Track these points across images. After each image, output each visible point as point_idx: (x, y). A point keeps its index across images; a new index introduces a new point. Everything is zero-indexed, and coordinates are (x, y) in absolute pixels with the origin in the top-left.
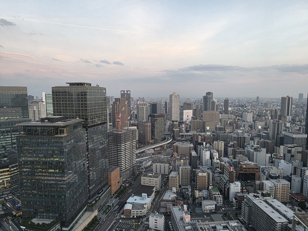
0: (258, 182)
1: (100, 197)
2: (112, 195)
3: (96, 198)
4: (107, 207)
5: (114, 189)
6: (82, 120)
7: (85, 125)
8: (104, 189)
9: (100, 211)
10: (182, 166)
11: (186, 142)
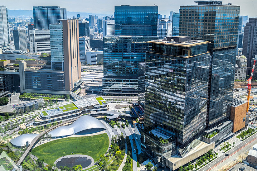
1: (219, 130)
2: (234, 133)
3: (214, 130)
4: (227, 145)
5: (237, 127)
6: (208, 42)
7: (210, 48)
8: (225, 124)
9: (217, 146)
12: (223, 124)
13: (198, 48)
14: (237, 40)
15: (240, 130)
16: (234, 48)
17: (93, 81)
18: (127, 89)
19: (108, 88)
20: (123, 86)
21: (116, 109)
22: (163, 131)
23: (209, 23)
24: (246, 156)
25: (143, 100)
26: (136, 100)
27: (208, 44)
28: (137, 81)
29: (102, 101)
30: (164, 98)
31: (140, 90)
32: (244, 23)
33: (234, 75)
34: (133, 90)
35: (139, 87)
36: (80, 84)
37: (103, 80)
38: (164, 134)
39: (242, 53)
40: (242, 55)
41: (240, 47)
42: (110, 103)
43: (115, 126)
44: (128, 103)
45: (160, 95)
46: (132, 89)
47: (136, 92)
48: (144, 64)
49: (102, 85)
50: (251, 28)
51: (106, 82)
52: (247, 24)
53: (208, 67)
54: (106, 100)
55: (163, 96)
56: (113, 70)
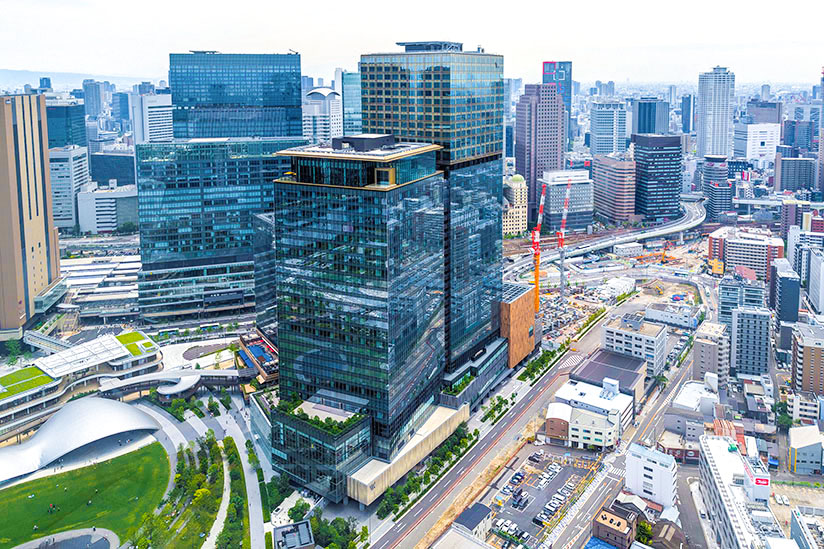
1: (477, 369)
2: (512, 369)
3: (466, 371)
4: (497, 402)
5: (517, 352)
6: (436, 146)
7: (442, 161)
8: (490, 349)
9: (475, 410)
10: (741, 309)
11: (755, 230)
12: (485, 352)
13: (414, 162)
14: (501, 139)
15: (525, 359)
16: (495, 158)
17: (105, 284)
18: (220, 294)
19: (158, 301)
20: (206, 289)
21: (188, 362)
22: (333, 399)
23: (436, 98)
24: (542, 422)
25: (272, 322)
26: (252, 322)
27: (438, 152)
28: (250, 268)
29: (139, 343)
30: (332, 306)
31: (261, 294)
32: (515, 96)
33: (500, 222)
34: (239, 296)
35: (256, 283)
36: (56, 299)
37: (140, 277)
38: (336, 406)
39: (514, 169)
40: (516, 173)
41: (509, 154)
42: (168, 347)
43: (188, 415)
44: (227, 336)
45: (322, 299)
46: (238, 292)
47: (250, 299)
48: (270, 217)
49: (135, 295)
50: (530, 106)
51: (152, 283)
52: (522, 97)
53: (440, 210)
54: (151, 337)
55: (329, 302)
56: (172, 241)
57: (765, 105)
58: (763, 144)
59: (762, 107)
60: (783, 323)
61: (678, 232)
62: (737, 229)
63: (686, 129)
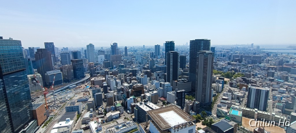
0: (142, 95)
1: (26, 131)
2: (39, 126)
5: (40, 121)
8: (30, 123)
10: (96, 94)
11: (100, 77)
12: (28, 125)
39: (37, 72)
57: (101, 51)
58: (101, 59)
59: (101, 52)
60: (105, 94)
61: (84, 81)
62: (96, 78)
63: (86, 57)
